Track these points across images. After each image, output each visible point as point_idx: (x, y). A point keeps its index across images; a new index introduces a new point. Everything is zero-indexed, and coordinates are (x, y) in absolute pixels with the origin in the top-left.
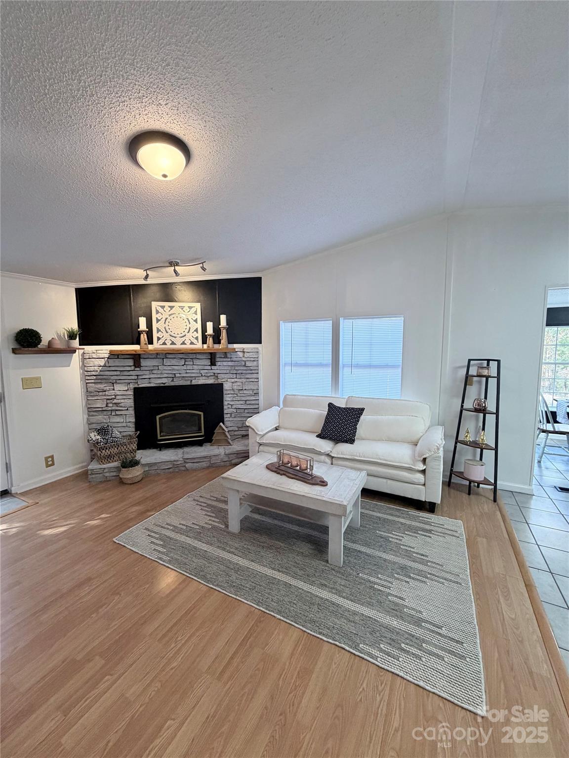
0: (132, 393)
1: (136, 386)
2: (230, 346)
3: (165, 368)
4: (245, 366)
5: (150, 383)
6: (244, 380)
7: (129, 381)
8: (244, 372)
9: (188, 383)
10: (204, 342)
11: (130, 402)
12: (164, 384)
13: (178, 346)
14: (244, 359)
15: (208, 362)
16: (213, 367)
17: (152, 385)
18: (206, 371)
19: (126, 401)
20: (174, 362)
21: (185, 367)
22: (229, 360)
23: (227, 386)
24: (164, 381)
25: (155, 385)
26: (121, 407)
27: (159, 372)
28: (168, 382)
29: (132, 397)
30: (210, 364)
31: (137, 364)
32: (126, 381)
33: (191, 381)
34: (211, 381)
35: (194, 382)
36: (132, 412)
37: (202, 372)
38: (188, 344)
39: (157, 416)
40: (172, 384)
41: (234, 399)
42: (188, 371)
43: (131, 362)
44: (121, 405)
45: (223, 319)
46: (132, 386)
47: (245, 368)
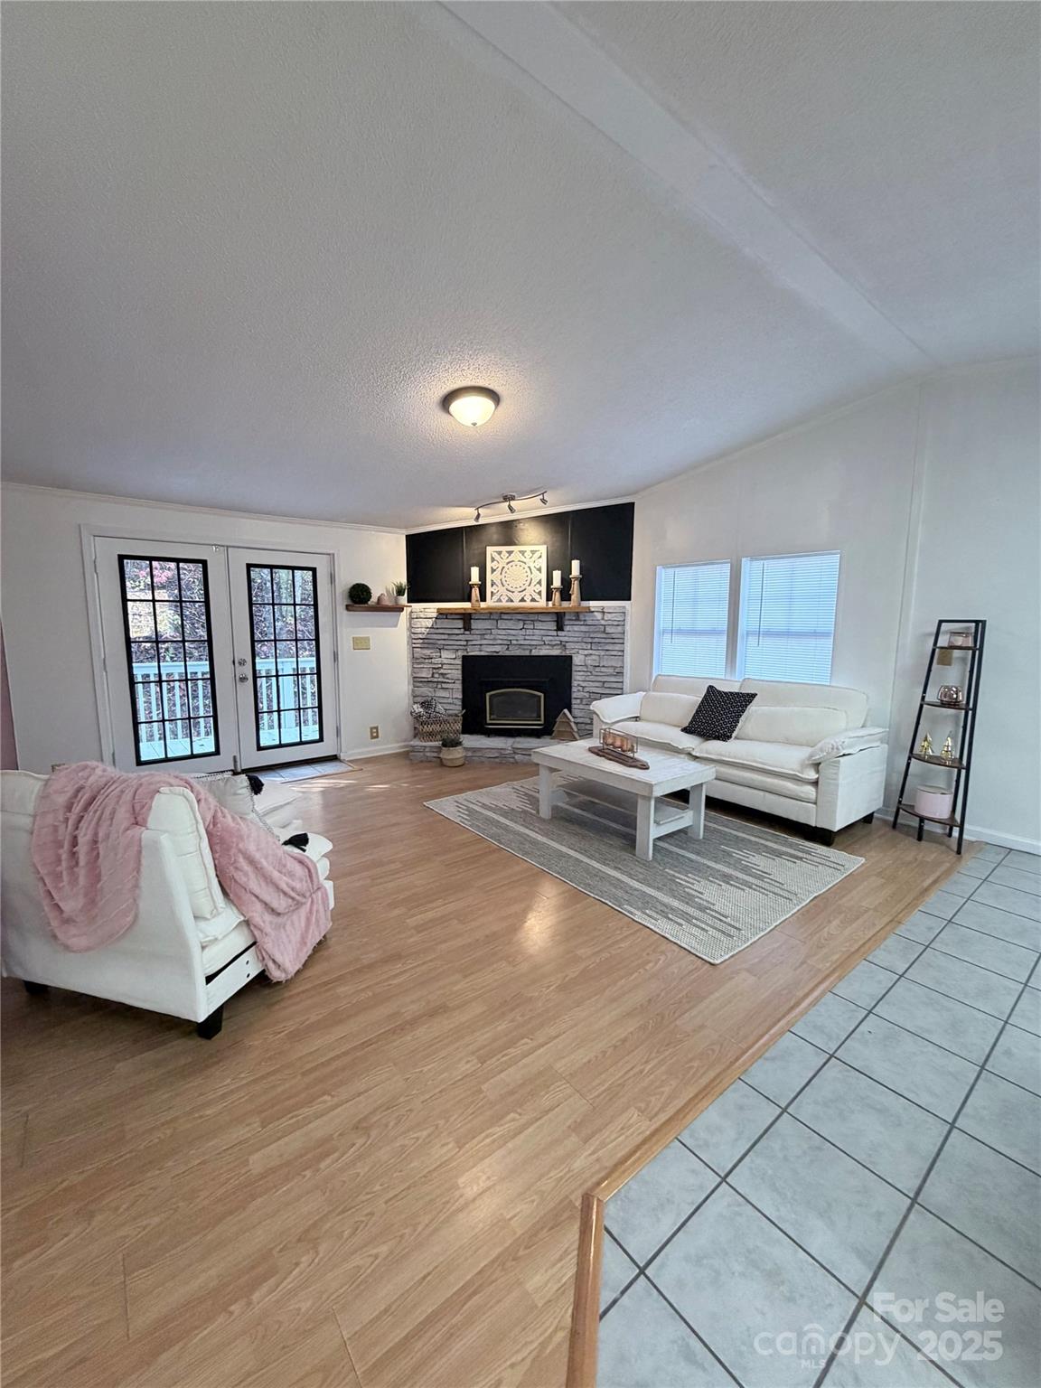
0: (460, 663)
1: (465, 654)
2: (585, 604)
3: (499, 632)
4: (604, 632)
5: (481, 651)
6: (603, 653)
7: (457, 647)
8: (603, 641)
9: (527, 653)
10: (549, 598)
11: (456, 673)
12: (497, 652)
13: (516, 604)
14: (603, 622)
15: (553, 626)
16: (560, 633)
17: (483, 654)
18: (551, 638)
19: (453, 671)
20: (510, 624)
21: (523, 632)
22: (582, 623)
23: (577, 660)
24: (497, 648)
25: (486, 654)
26: (447, 678)
27: (492, 637)
28: (500, 650)
29: (460, 667)
30: (555, 628)
31: (467, 627)
32: (455, 647)
33: (531, 651)
34: (556, 652)
35: (535, 653)
36: (459, 686)
37: (544, 638)
38: (528, 601)
39: (488, 695)
40: (507, 653)
41: (587, 679)
42: (527, 637)
43: (460, 624)
44: (448, 676)
45: (576, 565)
46: (460, 654)
47: (604, 636)
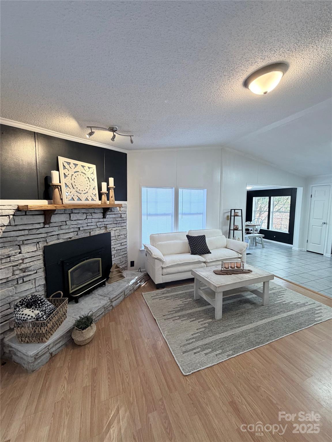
0: (42, 253)
1: (45, 244)
3: (72, 222)
5: (58, 239)
6: (120, 228)
7: (38, 240)
8: (121, 222)
9: (88, 235)
10: (100, 199)
11: (40, 264)
12: (70, 238)
13: (83, 202)
14: (120, 212)
16: (105, 220)
18: (100, 223)
19: (35, 262)
20: (79, 216)
21: (86, 221)
22: (113, 213)
23: (112, 234)
24: (71, 235)
25: (63, 241)
26: (31, 271)
27: (67, 227)
29: (41, 257)
30: (102, 217)
31: (47, 222)
32: (35, 241)
33: (90, 232)
34: (103, 231)
35: (93, 234)
36: (41, 274)
37: (98, 224)
38: (90, 200)
39: (70, 271)
40: (77, 237)
41: (116, 243)
42: (88, 224)
43: (41, 219)
45: (111, 180)
46: (41, 245)
47: (121, 219)
